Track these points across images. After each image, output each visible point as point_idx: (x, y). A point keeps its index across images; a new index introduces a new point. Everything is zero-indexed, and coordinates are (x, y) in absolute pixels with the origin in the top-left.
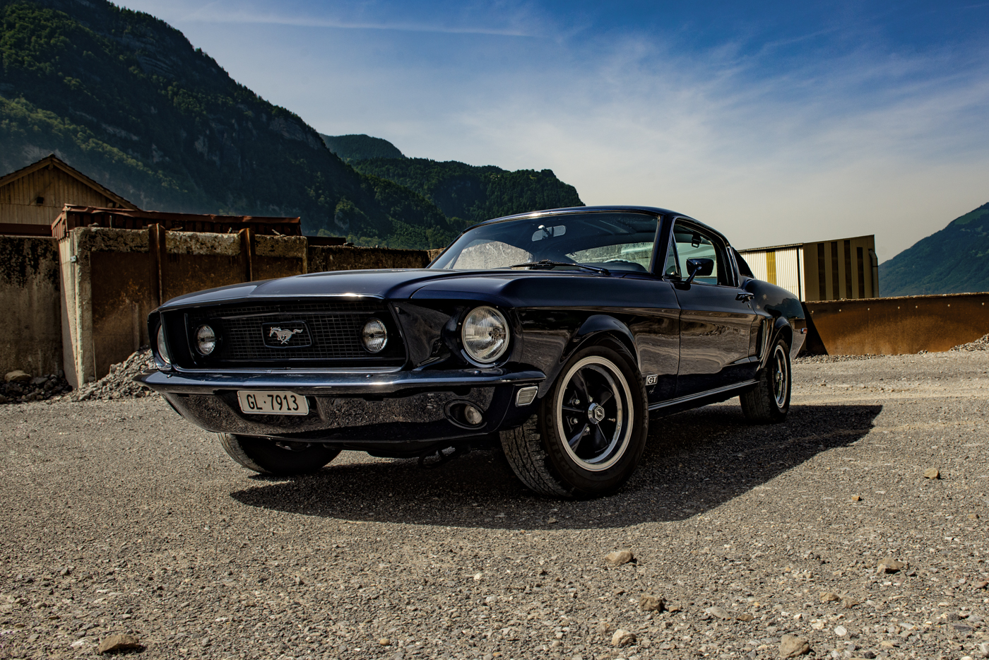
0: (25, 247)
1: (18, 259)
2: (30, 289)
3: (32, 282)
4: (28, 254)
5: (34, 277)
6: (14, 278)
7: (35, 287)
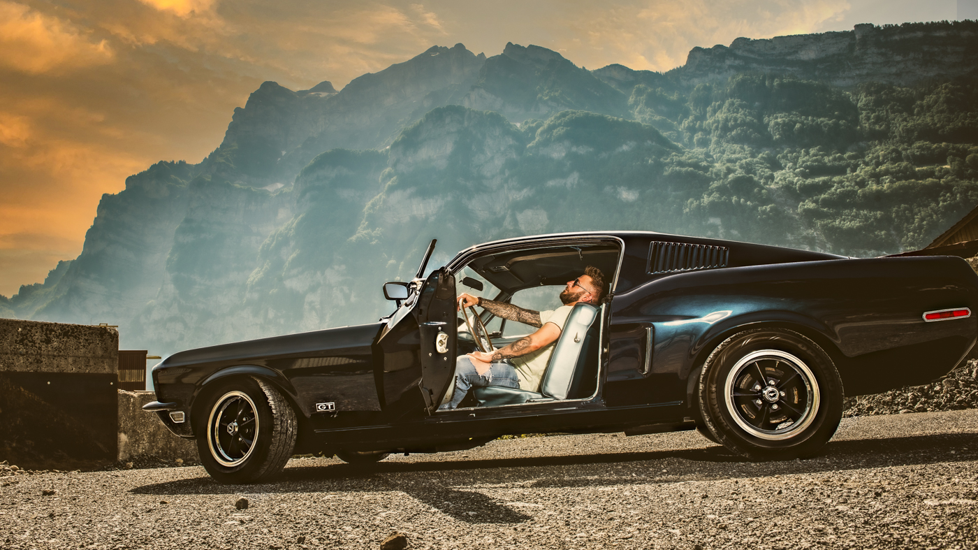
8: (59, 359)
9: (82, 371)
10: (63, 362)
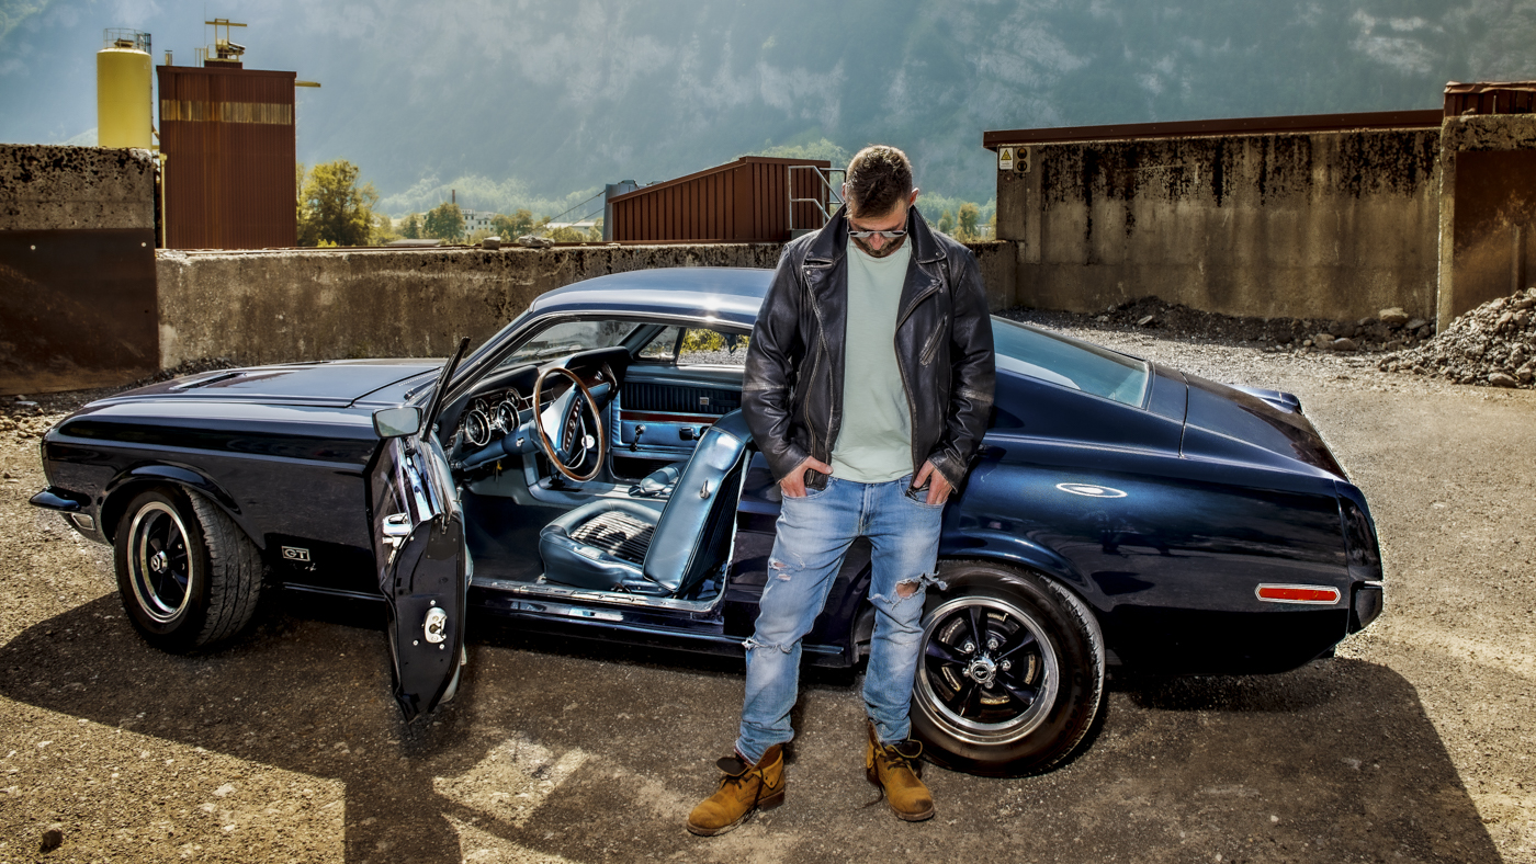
0: (1416, 143)
1: (1406, 159)
2: (1420, 200)
3: (1423, 191)
4: (1420, 153)
5: (1426, 182)
6: (1400, 186)
7: (1426, 197)
8: (47, 207)
9: (89, 226)
10: (55, 212)
